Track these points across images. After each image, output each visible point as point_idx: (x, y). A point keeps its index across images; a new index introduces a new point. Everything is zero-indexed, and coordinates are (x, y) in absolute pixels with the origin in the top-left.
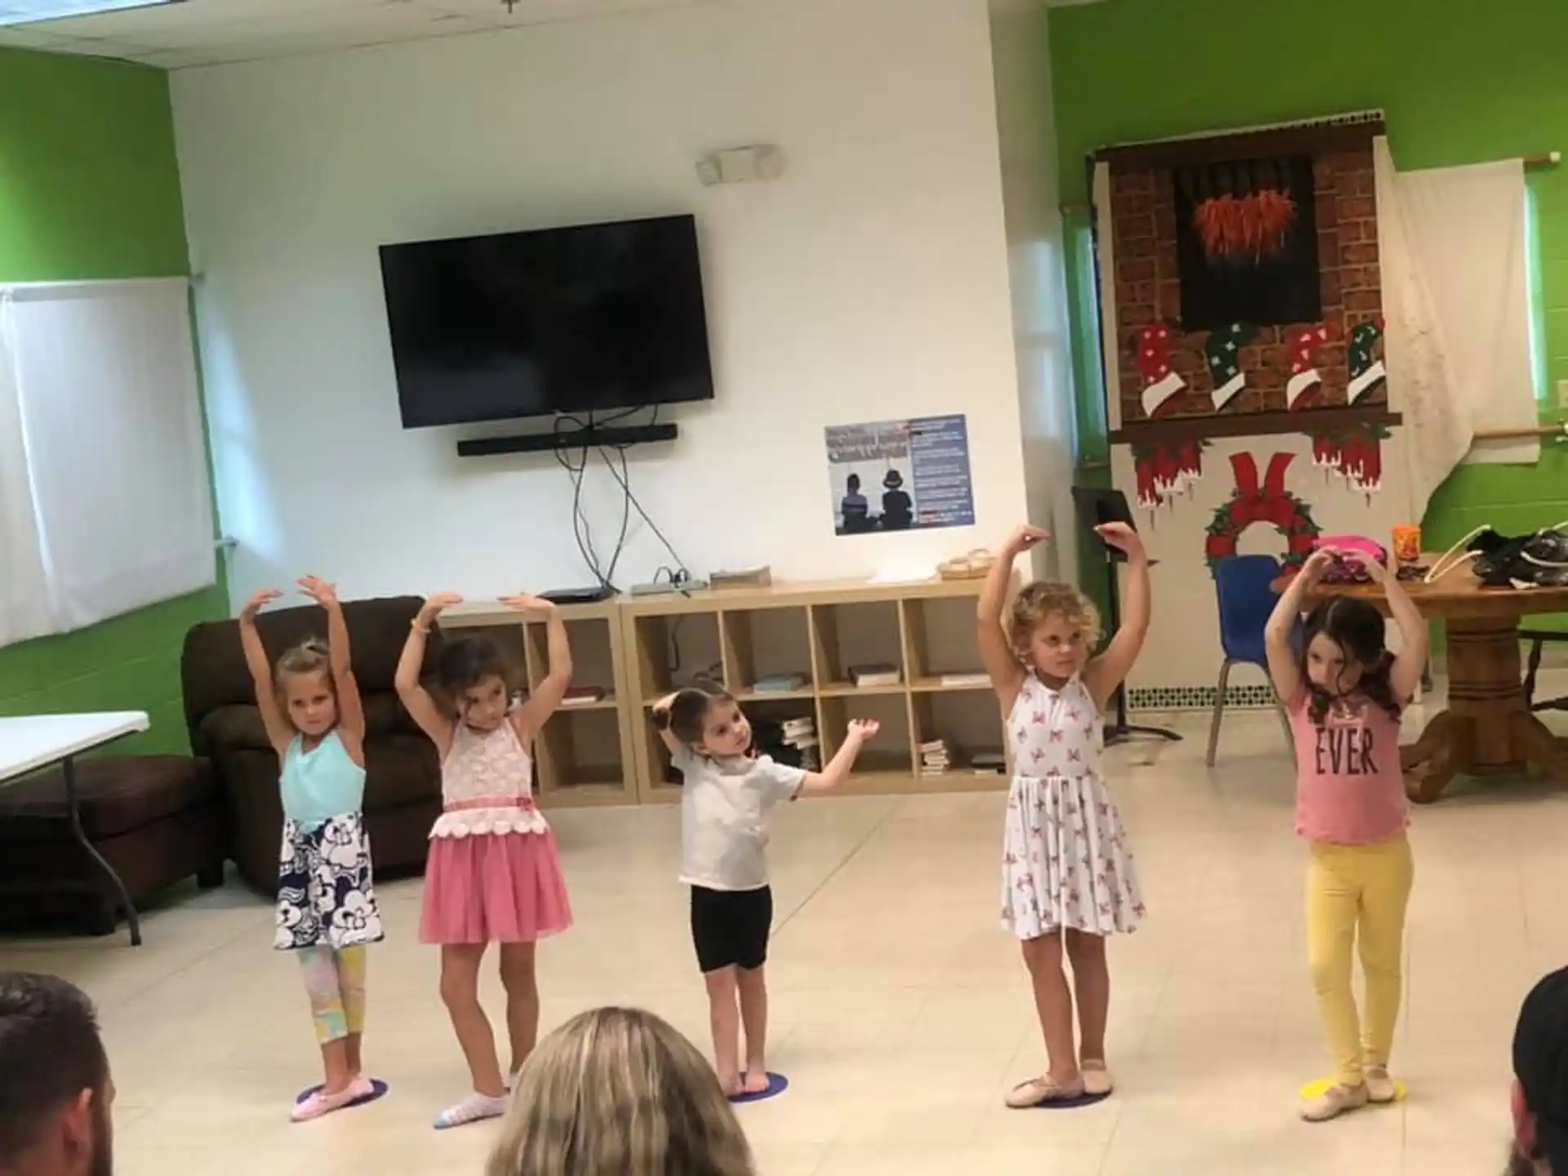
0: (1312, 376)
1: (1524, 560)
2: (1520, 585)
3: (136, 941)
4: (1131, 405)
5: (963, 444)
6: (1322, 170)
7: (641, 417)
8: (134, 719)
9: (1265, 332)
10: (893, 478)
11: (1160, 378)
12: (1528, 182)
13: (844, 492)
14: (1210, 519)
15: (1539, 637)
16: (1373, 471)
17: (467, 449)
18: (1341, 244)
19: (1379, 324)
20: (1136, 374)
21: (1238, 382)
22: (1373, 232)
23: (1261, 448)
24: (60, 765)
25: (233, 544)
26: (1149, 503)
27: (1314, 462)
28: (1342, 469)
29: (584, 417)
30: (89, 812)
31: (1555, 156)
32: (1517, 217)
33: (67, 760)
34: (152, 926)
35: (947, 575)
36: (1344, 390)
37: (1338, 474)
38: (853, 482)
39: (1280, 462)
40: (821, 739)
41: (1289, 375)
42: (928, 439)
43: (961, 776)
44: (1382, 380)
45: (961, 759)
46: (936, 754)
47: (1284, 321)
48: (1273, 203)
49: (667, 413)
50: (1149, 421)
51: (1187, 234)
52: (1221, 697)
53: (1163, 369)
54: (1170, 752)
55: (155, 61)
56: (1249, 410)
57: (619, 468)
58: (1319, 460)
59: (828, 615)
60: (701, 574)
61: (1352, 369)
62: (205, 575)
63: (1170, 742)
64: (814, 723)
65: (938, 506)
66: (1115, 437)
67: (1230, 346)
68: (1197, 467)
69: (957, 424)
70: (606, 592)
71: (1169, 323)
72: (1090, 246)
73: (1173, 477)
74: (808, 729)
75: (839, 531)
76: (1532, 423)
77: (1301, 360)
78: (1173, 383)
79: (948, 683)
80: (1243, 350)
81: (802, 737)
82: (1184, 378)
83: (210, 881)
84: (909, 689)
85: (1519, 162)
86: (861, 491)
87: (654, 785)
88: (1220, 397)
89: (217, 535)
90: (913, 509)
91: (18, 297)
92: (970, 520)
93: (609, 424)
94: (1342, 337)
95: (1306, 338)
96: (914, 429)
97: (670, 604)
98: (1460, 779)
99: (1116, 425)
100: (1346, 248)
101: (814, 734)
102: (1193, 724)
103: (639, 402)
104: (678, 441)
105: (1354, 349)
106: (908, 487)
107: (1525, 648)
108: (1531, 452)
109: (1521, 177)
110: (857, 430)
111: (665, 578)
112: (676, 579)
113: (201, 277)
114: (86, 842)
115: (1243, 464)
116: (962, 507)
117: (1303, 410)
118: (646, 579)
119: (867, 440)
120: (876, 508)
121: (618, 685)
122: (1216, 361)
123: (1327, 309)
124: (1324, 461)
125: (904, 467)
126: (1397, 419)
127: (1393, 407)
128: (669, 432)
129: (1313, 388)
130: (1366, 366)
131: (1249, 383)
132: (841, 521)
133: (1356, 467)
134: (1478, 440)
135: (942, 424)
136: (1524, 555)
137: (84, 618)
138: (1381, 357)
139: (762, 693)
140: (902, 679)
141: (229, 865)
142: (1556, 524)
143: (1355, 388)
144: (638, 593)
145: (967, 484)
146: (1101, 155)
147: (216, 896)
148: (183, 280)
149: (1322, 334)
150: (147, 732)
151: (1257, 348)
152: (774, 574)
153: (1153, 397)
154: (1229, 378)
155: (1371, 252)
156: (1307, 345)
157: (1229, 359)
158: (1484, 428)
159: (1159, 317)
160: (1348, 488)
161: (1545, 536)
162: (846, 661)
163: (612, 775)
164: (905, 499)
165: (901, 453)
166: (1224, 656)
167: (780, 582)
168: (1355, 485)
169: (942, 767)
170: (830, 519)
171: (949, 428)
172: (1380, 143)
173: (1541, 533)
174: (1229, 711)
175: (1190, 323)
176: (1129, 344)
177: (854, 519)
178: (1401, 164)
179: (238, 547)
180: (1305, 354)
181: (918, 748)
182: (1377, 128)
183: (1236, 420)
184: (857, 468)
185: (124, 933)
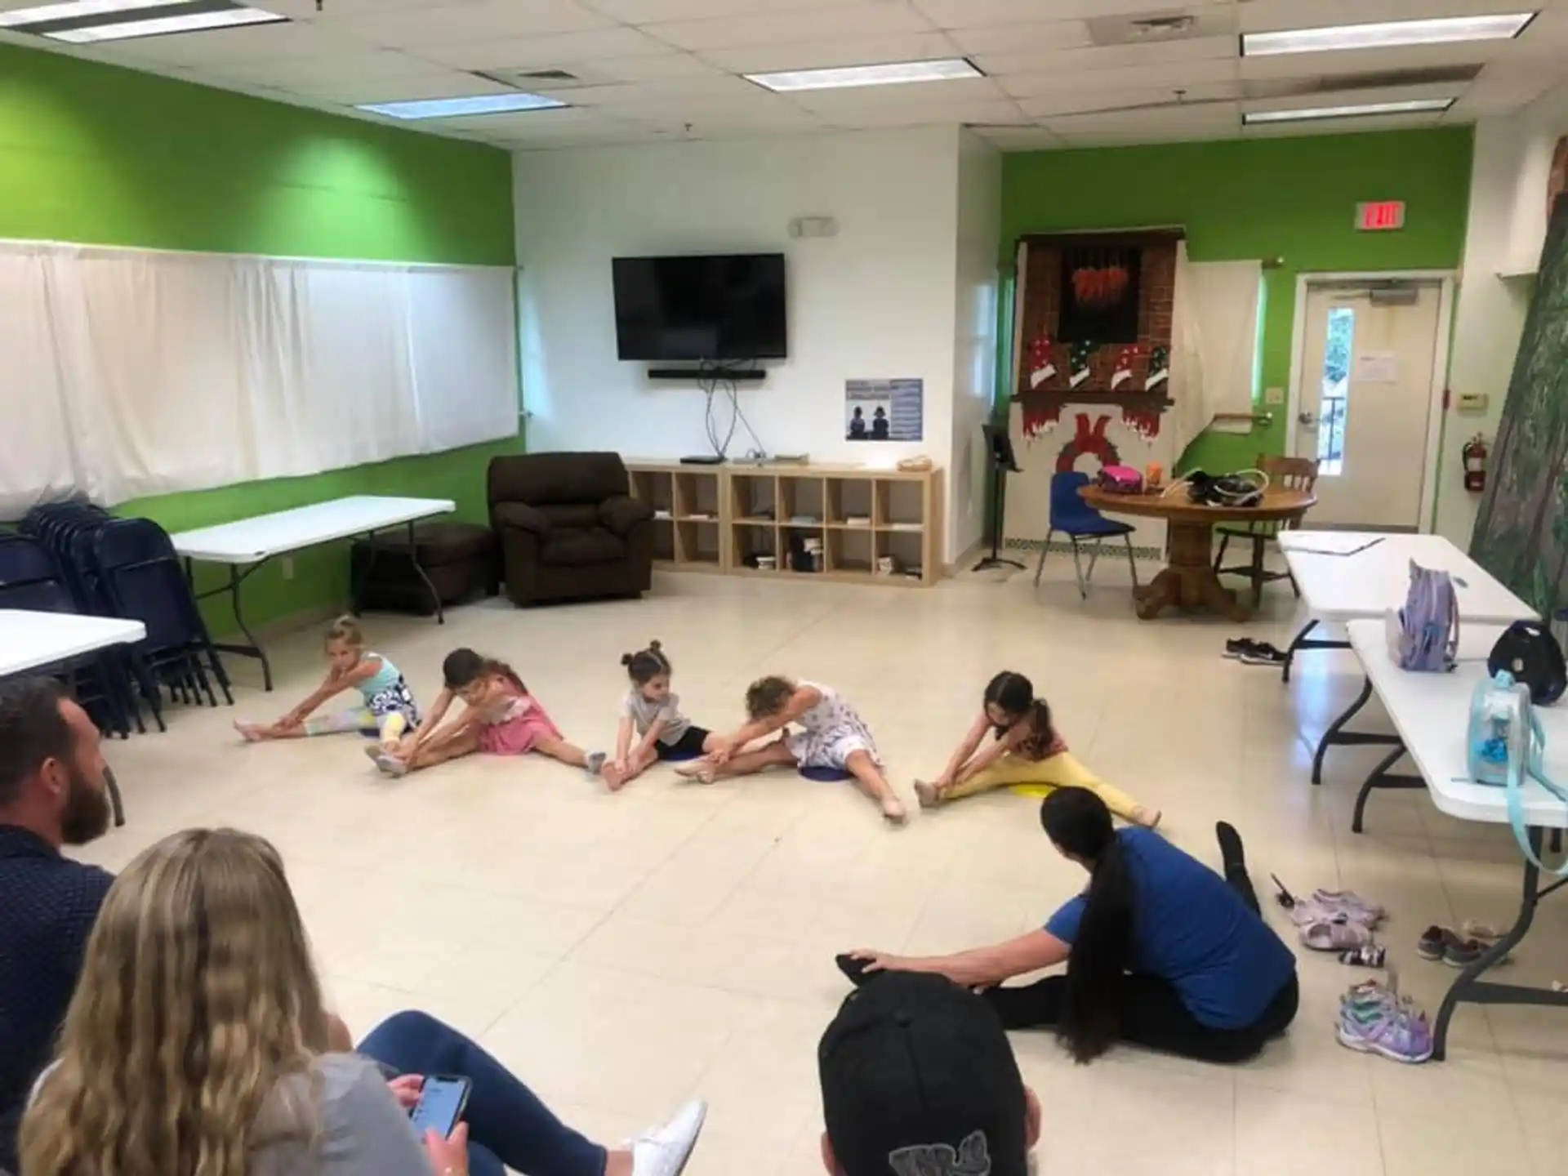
0: (1127, 374)
1: (1215, 491)
2: (1212, 504)
3: (441, 621)
4: (1024, 381)
5: (920, 395)
6: (1147, 257)
7: (747, 365)
8: (447, 505)
9: (1103, 347)
10: (880, 411)
11: (1042, 367)
12: (1263, 273)
13: (852, 416)
14: (1060, 448)
15: (1227, 533)
16: (1154, 430)
17: (653, 374)
18: (1152, 300)
19: (1168, 348)
20: (1029, 363)
21: (1085, 373)
22: (1171, 295)
23: (1094, 411)
24: (405, 526)
25: (530, 414)
26: (1028, 437)
27: (1122, 421)
28: (1138, 428)
29: (716, 363)
30: (422, 551)
31: (1281, 260)
32: (1255, 291)
33: (410, 522)
34: (450, 615)
35: (902, 468)
36: (1143, 384)
37: (1135, 430)
38: (858, 411)
39: (1104, 420)
40: (825, 552)
41: (1114, 371)
42: (901, 391)
43: (898, 578)
44: (1165, 380)
45: (900, 568)
46: (886, 564)
47: (1115, 341)
48: (1116, 275)
49: (760, 364)
50: (1033, 391)
51: (1067, 287)
52: (1047, 546)
53: (1044, 362)
54: (1017, 576)
55: (503, 146)
56: (1090, 389)
57: (732, 393)
58: (1125, 420)
59: (837, 485)
60: (771, 455)
61: (1150, 371)
62: (512, 430)
63: (1019, 570)
64: (822, 542)
65: (903, 429)
66: (1014, 399)
67: (1083, 353)
68: (1057, 419)
69: (918, 384)
70: (720, 460)
71: (1050, 337)
72: (1012, 289)
73: (1043, 424)
74: (818, 545)
75: (849, 438)
76: (1249, 411)
77: (1122, 363)
78: (1049, 371)
79: (897, 527)
80: (1090, 356)
81: (816, 548)
82: (1055, 368)
83: (492, 592)
84: (874, 528)
85: (1259, 262)
86: (863, 417)
87: (735, 565)
88: (1074, 381)
89: (521, 408)
90: (890, 429)
91: (411, 270)
92: (920, 438)
93: (731, 368)
94: (1146, 353)
95: (1126, 352)
96: (894, 385)
97: (751, 470)
98: (1169, 608)
99: (1015, 392)
100: (1155, 304)
101: (822, 548)
102: (1032, 560)
103: (746, 357)
104: (767, 378)
105: (1152, 360)
106: (887, 417)
107: (1217, 539)
108: (1246, 427)
109: (1260, 270)
110: (863, 383)
111: (751, 455)
112: (758, 456)
113: (522, 268)
114: (419, 569)
115: (1082, 420)
116: (916, 431)
117: (1119, 392)
118: (742, 455)
119: (869, 389)
120: (869, 427)
121: (720, 510)
122: (1074, 360)
123: (1140, 336)
124: (1128, 423)
125: (887, 406)
126: (1171, 402)
127: (1170, 395)
128: (761, 375)
129: (1126, 381)
130: (1158, 370)
131: (1092, 374)
132: (849, 433)
133: (1145, 427)
134: (1217, 418)
135: (910, 383)
136: (1216, 488)
137: (439, 447)
138: (1167, 367)
139: (796, 523)
140: (871, 522)
141: (502, 586)
142: (1239, 470)
143: (1150, 382)
144: (737, 461)
145: (920, 418)
146: (1025, 238)
147: (494, 601)
148: (510, 270)
149: (1136, 350)
150: (454, 512)
151: (1097, 354)
152: (812, 458)
153: (1037, 377)
154: (1079, 370)
155: (1169, 306)
156: (1126, 355)
157: (1083, 360)
158: (1221, 411)
159: (1045, 332)
160: (1140, 439)
161: (1231, 477)
162: (845, 509)
163: (713, 557)
164: (884, 424)
165: (885, 397)
166: (1049, 526)
167: (814, 464)
168: (1143, 437)
169: (888, 573)
170: (843, 430)
171: (913, 386)
172: (1181, 246)
173: (1228, 474)
174: (1050, 556)
175: (1063, 338)
176: (1027, 347)
177: (857, 432)
178: (1193, 256)
179: (532, 417)
180: (1125, 361)
181: (876, 561)
182: (1181, 235)
183: (1083, 394)
184: (862, 404)
185: (436, 617)
